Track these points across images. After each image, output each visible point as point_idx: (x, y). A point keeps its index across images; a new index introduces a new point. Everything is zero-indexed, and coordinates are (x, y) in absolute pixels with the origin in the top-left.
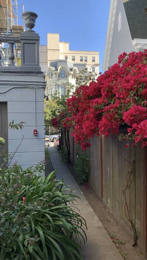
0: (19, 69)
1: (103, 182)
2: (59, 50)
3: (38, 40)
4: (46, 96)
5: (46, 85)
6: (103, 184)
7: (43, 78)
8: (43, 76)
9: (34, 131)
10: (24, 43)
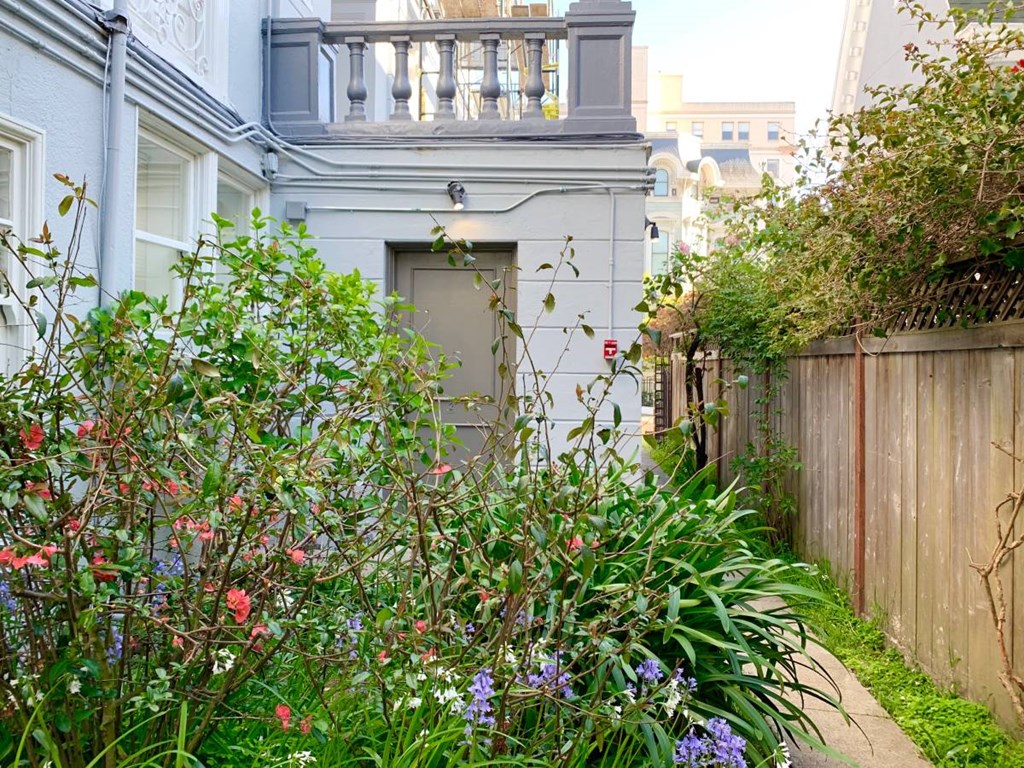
0: (561, 129)
1: (868, 550)
2: (646, 102)
3: (630, 24)
4: (651, 220)
5: (653, 181)
6: (866, 557)
7: (644, 154)
8: (645, 148)
9: (606, 346)
10: (581, 38)
